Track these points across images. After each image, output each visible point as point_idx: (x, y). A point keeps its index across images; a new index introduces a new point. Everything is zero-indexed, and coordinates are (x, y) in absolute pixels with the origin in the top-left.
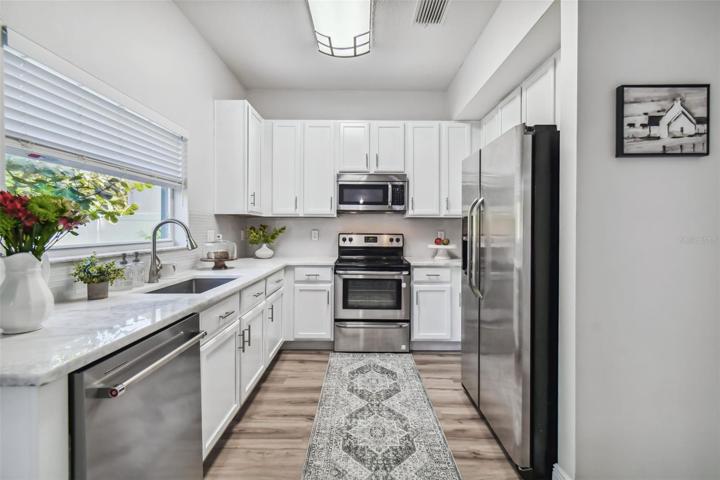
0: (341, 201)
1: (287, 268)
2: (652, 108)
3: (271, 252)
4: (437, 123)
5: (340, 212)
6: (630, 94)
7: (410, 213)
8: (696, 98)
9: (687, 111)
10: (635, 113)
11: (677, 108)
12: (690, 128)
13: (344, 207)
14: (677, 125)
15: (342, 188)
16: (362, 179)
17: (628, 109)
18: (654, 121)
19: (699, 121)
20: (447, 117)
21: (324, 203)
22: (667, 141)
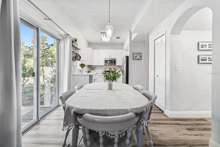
0: (105, 63)
1: (97, 73)
2: (136, 55)
3: (93, 71)
4: (121, 50)
5: (105, 65)
6: (134, 54)
7: (116, 65)
8: (140, 54)
9: (139, 56)
10: (135, 56)
11: (138, 55)
12: (139, 57)
13: (106, 64)
14: (138, 57)
15: (105, 61)
16: (109, 59)
17: (134, 55)
18: (136, 56)
19: (140, 56)
20: (123, 49)
21: (103, 63)
22: (137, 58)
